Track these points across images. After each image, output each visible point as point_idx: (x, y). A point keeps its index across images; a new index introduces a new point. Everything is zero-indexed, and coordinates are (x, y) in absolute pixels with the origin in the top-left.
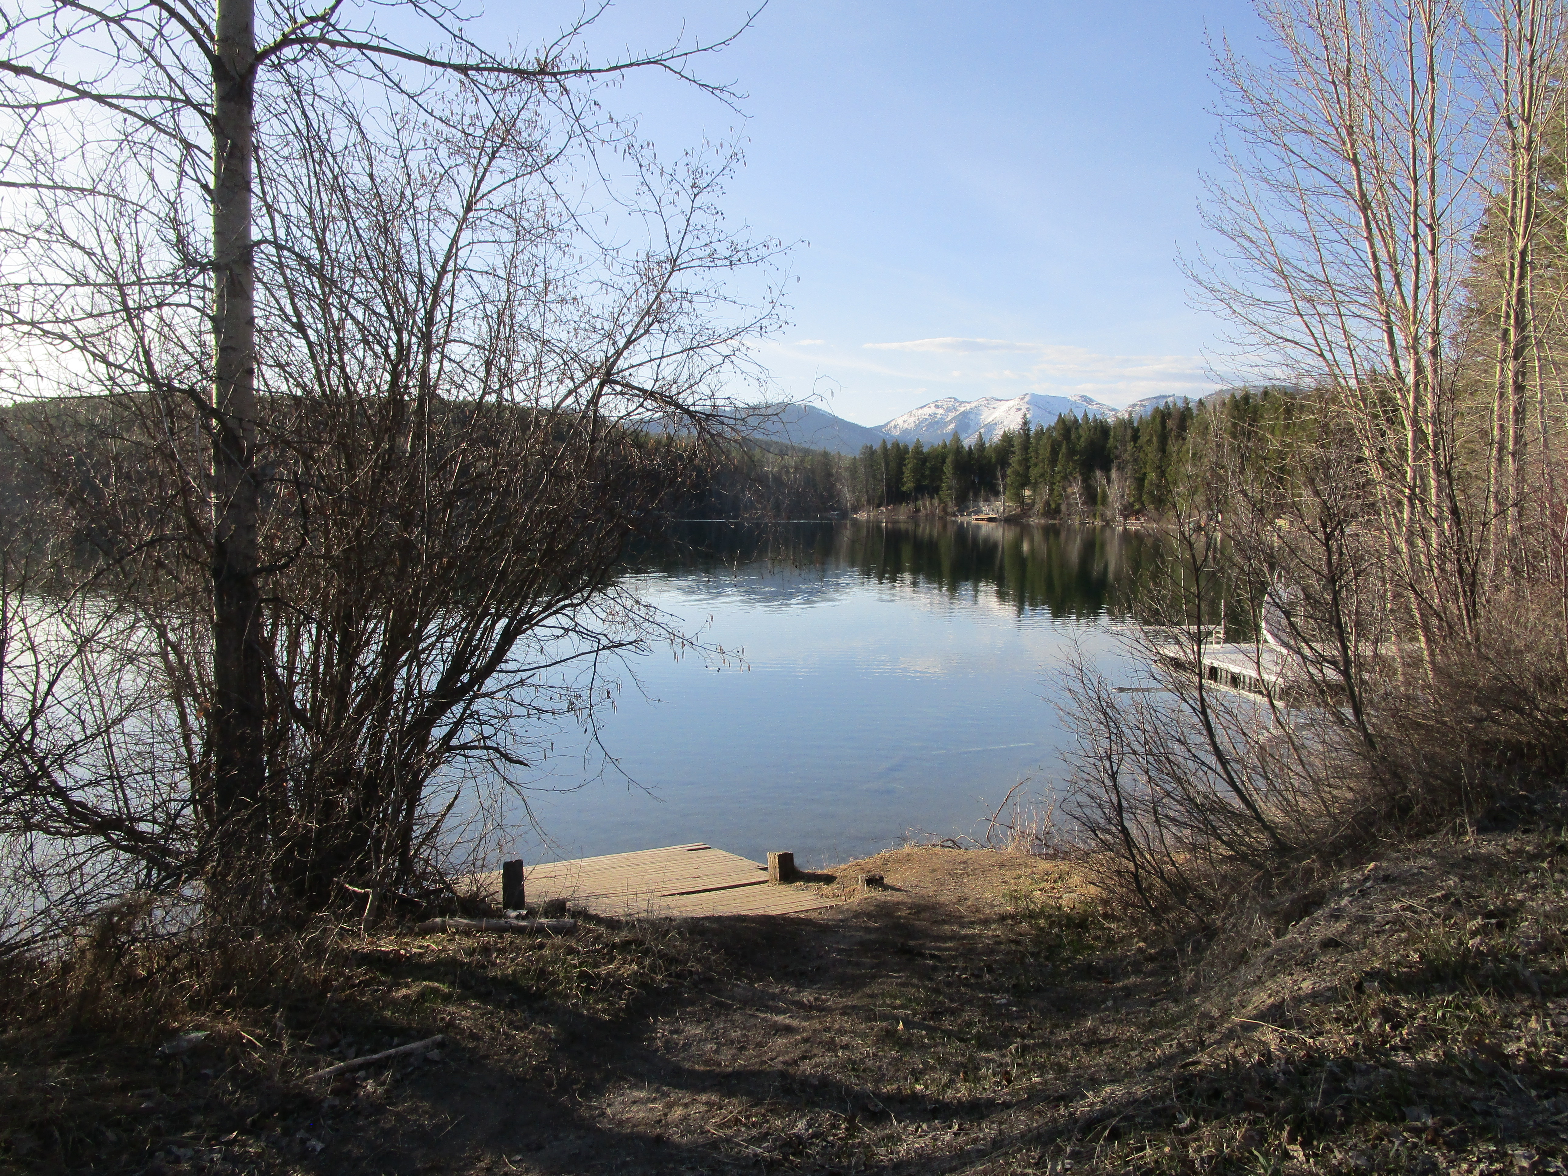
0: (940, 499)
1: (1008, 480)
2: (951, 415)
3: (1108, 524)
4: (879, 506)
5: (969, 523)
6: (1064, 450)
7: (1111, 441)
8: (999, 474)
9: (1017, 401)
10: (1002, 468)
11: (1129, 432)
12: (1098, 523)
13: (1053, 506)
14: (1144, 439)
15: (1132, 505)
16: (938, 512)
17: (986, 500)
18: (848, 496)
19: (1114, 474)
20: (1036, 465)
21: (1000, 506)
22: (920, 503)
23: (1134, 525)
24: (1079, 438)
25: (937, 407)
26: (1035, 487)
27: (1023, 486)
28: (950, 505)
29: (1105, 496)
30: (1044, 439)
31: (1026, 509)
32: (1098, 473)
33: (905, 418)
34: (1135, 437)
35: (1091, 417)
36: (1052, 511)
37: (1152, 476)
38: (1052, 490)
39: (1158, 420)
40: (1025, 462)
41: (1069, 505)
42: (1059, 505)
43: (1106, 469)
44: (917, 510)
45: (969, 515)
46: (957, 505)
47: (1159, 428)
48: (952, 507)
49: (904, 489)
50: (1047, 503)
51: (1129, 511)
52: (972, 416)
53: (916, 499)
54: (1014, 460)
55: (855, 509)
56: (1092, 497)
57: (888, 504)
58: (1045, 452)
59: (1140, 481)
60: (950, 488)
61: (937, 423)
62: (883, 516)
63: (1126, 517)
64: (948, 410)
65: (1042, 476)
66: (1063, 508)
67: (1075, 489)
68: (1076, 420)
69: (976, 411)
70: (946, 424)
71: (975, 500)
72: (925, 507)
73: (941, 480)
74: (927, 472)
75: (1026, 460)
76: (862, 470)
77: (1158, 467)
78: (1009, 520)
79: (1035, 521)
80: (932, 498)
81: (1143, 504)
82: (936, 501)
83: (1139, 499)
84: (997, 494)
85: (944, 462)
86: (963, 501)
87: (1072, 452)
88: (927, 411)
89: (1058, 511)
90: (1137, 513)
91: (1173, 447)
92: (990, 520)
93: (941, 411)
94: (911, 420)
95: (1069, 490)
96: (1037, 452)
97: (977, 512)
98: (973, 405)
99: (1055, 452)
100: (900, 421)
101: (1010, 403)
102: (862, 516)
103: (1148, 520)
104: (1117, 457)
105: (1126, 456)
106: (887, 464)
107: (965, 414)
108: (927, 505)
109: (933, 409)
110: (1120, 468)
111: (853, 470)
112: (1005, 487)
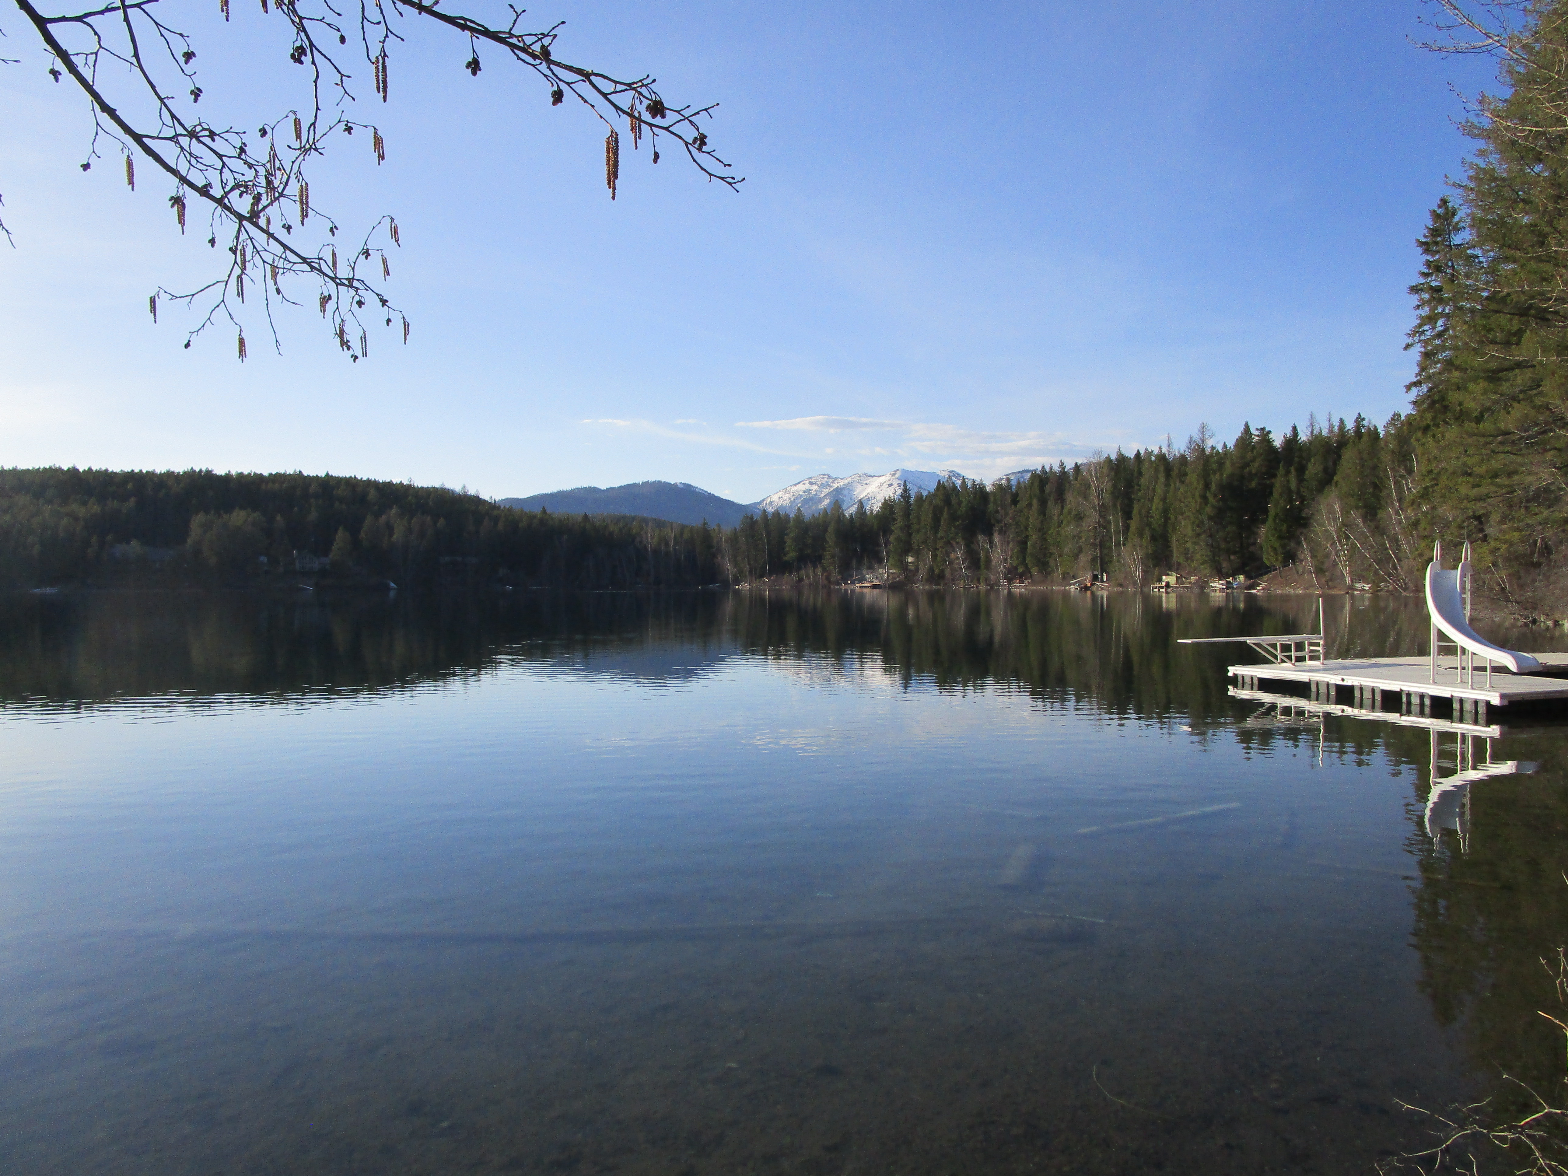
0: (824, 569)
1: (891, 547)
2: (826, 491)
3: (992, 588)
4: (762, 576)
5: (853, 591)
6: (945, 515)
7: (991, 507)
8: (882, 541)
9: (888, 477)
10: (885, 533)
11: (1009, 499)
12: (983, 587)
13: (937, 571)
14: (1022, 504)
15: (1016, 568)
16: (822, 581)
17: (870, 568)
18: (729, 567)
19: (996, 538)
20: (918, 531)
21: (884, 573)
22: (803, 573)
23: (1019, 588)
24: (960, 503)
25: (811, 483)
26: (917, 554)
27: (907, 551)
28: (834, 573)
29: (988, 561)
30: (926, 505)
31: (910, 575)
32: (981, 538)
33: (780, 494)
34: (1015, 501)
35: (969, 484)
36: (936, 577)
37: (1034, 537)
38: (935, 556)
39: (1036, 484)
40: (907, 528)
41: (953, 571)
42: (942, 571)
43: (988, 532)
44: (801, 580)
45: (853, 583)
46: (840, 573)
47: (1038, 491)
48: (835, 576)
49: (786, 559)
50: (931, 569)
51: (1012, 575)
52: (845, 492)
53: (799, 569)
54: (896, 527)
55: (737, 581)
56: (976, 562)
57: (771, 574)
58: (927, 518)
59: (1023, 544)
60: (833, 556)
61: (811, 499)
62: (766, 586)
63: (1010, 581)
64: (823, 486)
65: (925, 542)
66: (947, 573)
67: (959, 554)
68: (955, 487)
69: (849, 487)
70: (820, 500)
71: (858, 568)
72: (808, 576)
73: (824, 549)
74: (810, 541)
75: (908, 527)
76: (743, 540)
77: (1040, 530)
78: (893, 587)
79: (920, 587)
80: (815, 567)
81: (1026, 566)
82: (819, 571)
83: (1023, 562)
84: (880, 561)
85: (826, 530)
86: (847, 569)
87: (953, 518)
88: (801, 487)
89: (942, 576)
90: (1021, 577)
91: (1053, 509)
92: (874, 587)
93: (815, 487)
94: (786, 496)
95: (952, 556)
96: (918, 518)
97: (862, 580)
98: (846, 481)
99: (936, 519)
100: (775, 498)
101: (882, 479)
102: (744, 587)
103: (1034, 583)
104: (999, 522)
105: (1008, 520)
106: (768, 534)
107: (838, 490)
108: (811, 575)
109: (807, 486)
110: (1001, 532)
111: (734, 539)
112: (888, 556)
